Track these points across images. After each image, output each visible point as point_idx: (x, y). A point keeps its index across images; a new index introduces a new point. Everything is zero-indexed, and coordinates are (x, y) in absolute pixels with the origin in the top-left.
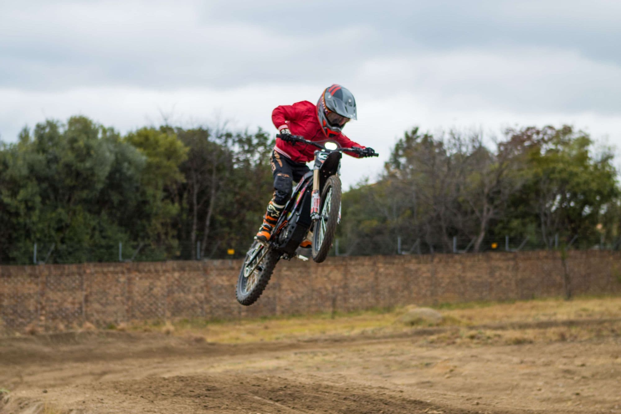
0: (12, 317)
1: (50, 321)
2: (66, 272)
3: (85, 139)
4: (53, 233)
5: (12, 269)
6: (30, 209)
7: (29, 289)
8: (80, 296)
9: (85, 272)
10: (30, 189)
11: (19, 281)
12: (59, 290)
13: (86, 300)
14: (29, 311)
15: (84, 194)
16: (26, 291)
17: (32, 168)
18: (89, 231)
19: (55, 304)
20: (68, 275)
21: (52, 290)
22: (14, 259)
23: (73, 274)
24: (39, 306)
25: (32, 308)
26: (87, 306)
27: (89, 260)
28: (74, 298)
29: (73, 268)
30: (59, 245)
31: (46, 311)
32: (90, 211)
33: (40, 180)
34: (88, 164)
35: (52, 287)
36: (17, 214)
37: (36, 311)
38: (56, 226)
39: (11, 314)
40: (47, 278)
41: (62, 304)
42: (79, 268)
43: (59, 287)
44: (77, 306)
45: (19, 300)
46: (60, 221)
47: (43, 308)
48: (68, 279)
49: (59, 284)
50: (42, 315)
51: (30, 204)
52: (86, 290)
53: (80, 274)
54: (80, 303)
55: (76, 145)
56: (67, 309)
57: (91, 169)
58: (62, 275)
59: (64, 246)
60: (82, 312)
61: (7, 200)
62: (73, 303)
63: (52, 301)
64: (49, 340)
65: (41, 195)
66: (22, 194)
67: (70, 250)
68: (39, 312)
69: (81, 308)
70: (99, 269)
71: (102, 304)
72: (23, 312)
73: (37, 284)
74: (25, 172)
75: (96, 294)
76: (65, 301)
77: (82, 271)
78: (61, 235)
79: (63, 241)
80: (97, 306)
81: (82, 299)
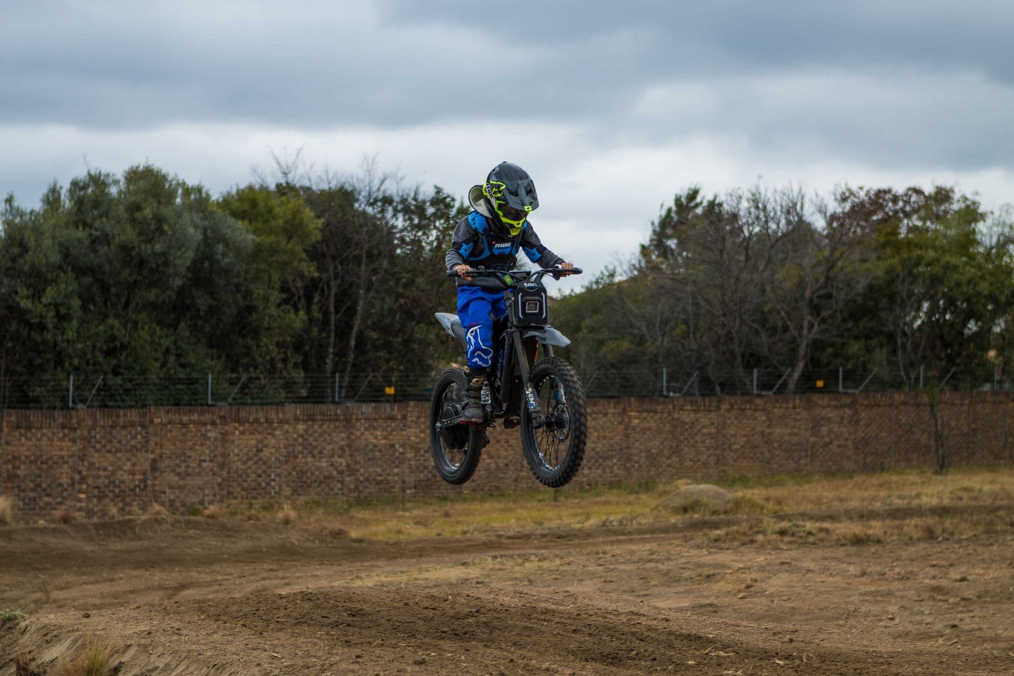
0: (32, 495)
1: (95, 501)
2: (121, 421)
3: (155, 204)
4: (101, 358)
5: (34, 416)
6: (62, 318)
7: (61, 449)
8: (143, 460)
9: (151, 422)
10: (62, 286)
11: (44, 435)
12: (109, 451)
13: (154, 469)
14: (61, 485)
15: (152, 295)
16: (56, 453)
17: (65, 253)
18: (160, 355)
19: (101, 473)
20: (124, 427)
21: (97, 451)
22: (36, 400)
23: (132, 425)
24: (77, 477)
25: (65, 481)
26: (155, 478)
27: (159, 403)
28: (134, 465)
29: (133, 415)
30: (110, 376)
31: (88, 485)
32: (160, 323)
33: (80, 271)
34: (158, 247)
35: (98, 446)
36: (42, 327)
37: (73, 485)
38: (105, 348)
39: (31, 490)
40: (90, 432)
41: (113, 473)
42: (144, 415)
43: (108, 447)
44: (139, 477)
45: (44, 466)
46: (113, 338)
47: (83, 480)
48: (124, 433)
49: (110, 441)
50: (80, 491)
51: (62, 310)
52: (153, 452)
53: (144, 426)
54: (144, 473)
55: (138, 215)
56: (124, 482)
57: (163, 254)
58: (113, 427)
59: (119, 380)
60: (146, 486)
61: (25, 304)
62: (132, 473)
63: (99, 469)
64: (93, 532)
65: (80, 296)
66: (50, 293)
67: (129, 385)
68: (77, 487)
69: (144, 480)
70: (175, 418)
71: (179, 474)
72: (50, 485)
73: (74, 441)
74: (55, 258)
75: (170, 458)
76: (119, 468)
77: (147, 419)
78: (115, 361)
79: (116, 373)
80: (171, 477)
81: (147, 466)
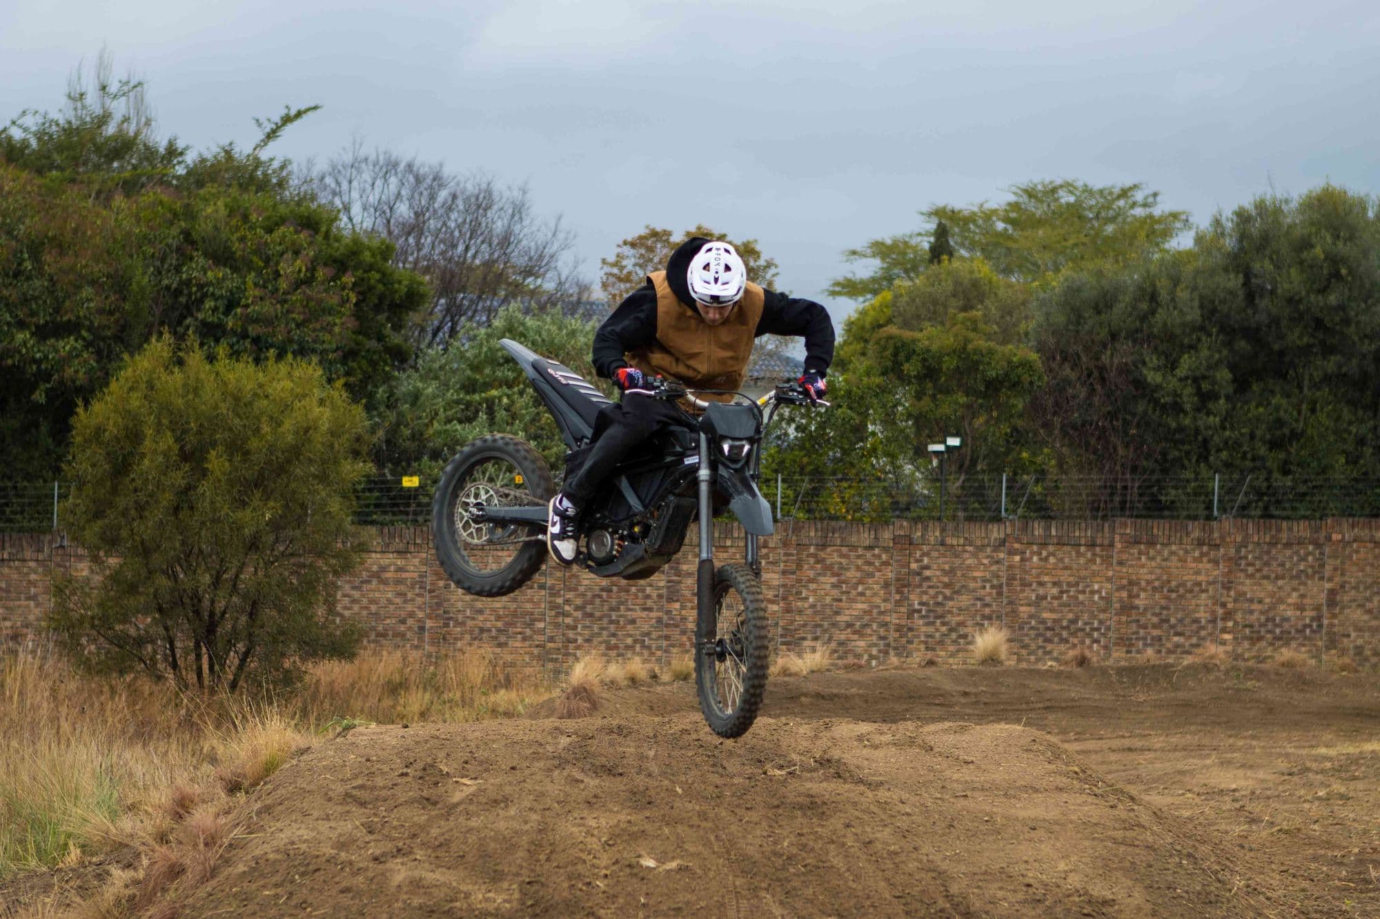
0: (1156, 632)
1: (1246, 644)
2: (1284, 536)
3: (1329, 239)
4: (1263, 451)
5: (1159, 528)
6: (1205, 399)
7: (1198, 573)
8: (1318, 591)
9: (1329, 538)
10: (1205, 353)
11: (1172, 553)
12: (1267, 577)
13: (1332, 601)
14: (1197, 621)
15: (1331, 364)
16: (1189, 578)
17: (1210, 310)
18: (1350, 447)
19: (1255, 606)
20: (1288, 545)
21: (1251, 576)
22: (1172, 506)
23: (1300, 542)
24: (1220, 611)
25: (1203, 615)
26: (1334, 616)
27: (1348, 513)
28: (1303, 596)
29: (1302, 529)
30: (1276, 475)
31: (1236, 623)
32: (1353, 403)
33: (1229, 331)
34: (1333, 299)
35: (1250, 570)
36: (1177, 408)
37: (1213, 621)
38: (1268, 437)
39: (1155, 626)
40: (1238, 551)
41: (1273, 607)
42: (1317, 530)
43: (1266, 570)
44: (1309, 613)
45: (1174, 595)
46: (1280, 423)
47: (1228, 615)
48: (1288, 552)
49: (1267, 564)
50: (1224, 630)
51: (1205, 386)
52: (1330, 580)
53: (1317, 545)
54: (1318, 608)
55: (1305, 255)
56: (1287, 620)
57: (1341, 308)
58: (1273, 544)
59: (1288, 481)
60: (1320, 626)
61: (1153, 377)
62: (1301, 608)
63: (1251, 601)
64: (1114, 678)
65: (1233, 368)
66: (1187, 363)
67: (1302, 488)
68: (1220, 624)
69: (1319, 618)
70: (1365, 533)
71: (1369, 612)
72: (1181, 621)
73: (1216, 563)
74: (1194, 315)
75: (1356, 588)
76: (1281, 601)
77: (1323, 534)
78: (1282, 456)
79: (1286, 472)
80: (1358, 615)
81: (1323, 598)
